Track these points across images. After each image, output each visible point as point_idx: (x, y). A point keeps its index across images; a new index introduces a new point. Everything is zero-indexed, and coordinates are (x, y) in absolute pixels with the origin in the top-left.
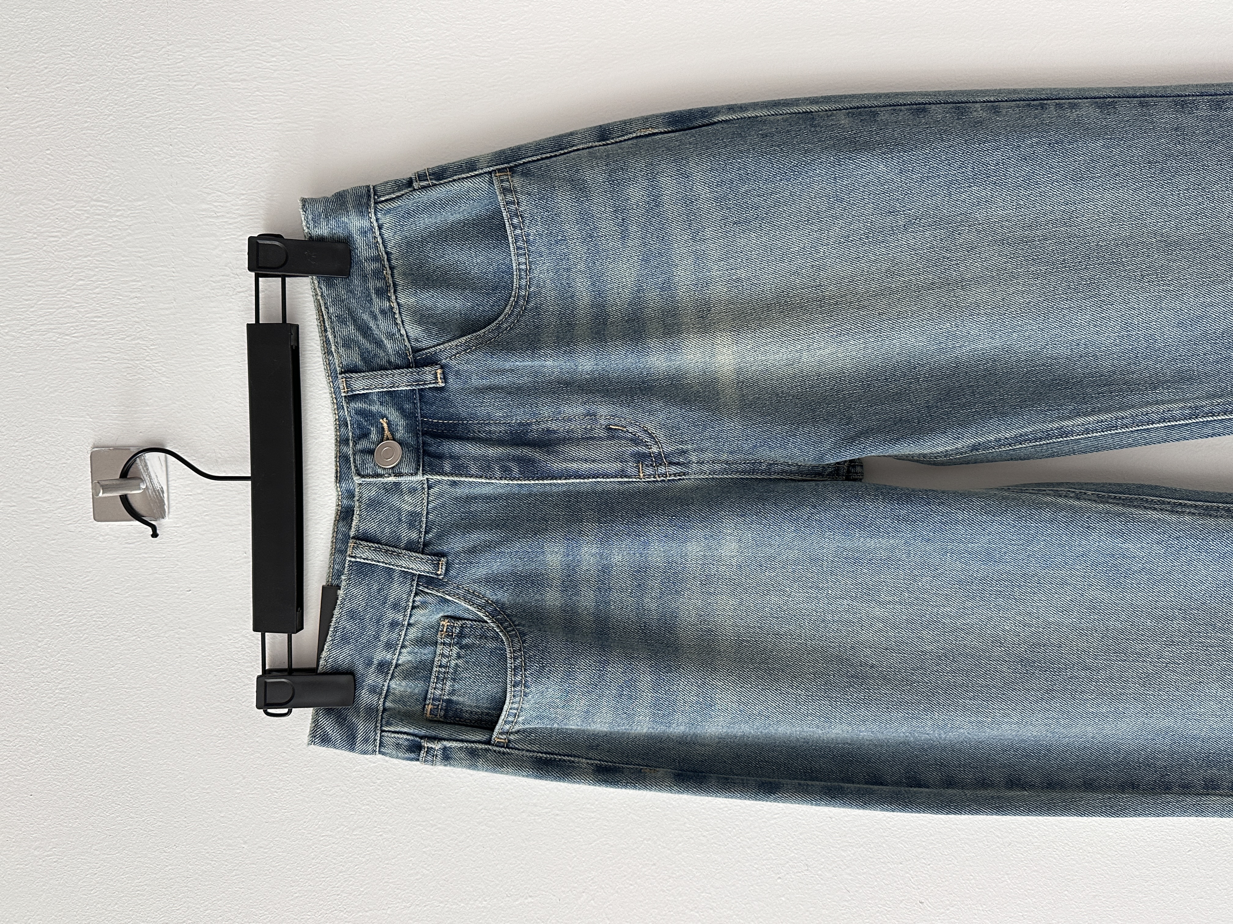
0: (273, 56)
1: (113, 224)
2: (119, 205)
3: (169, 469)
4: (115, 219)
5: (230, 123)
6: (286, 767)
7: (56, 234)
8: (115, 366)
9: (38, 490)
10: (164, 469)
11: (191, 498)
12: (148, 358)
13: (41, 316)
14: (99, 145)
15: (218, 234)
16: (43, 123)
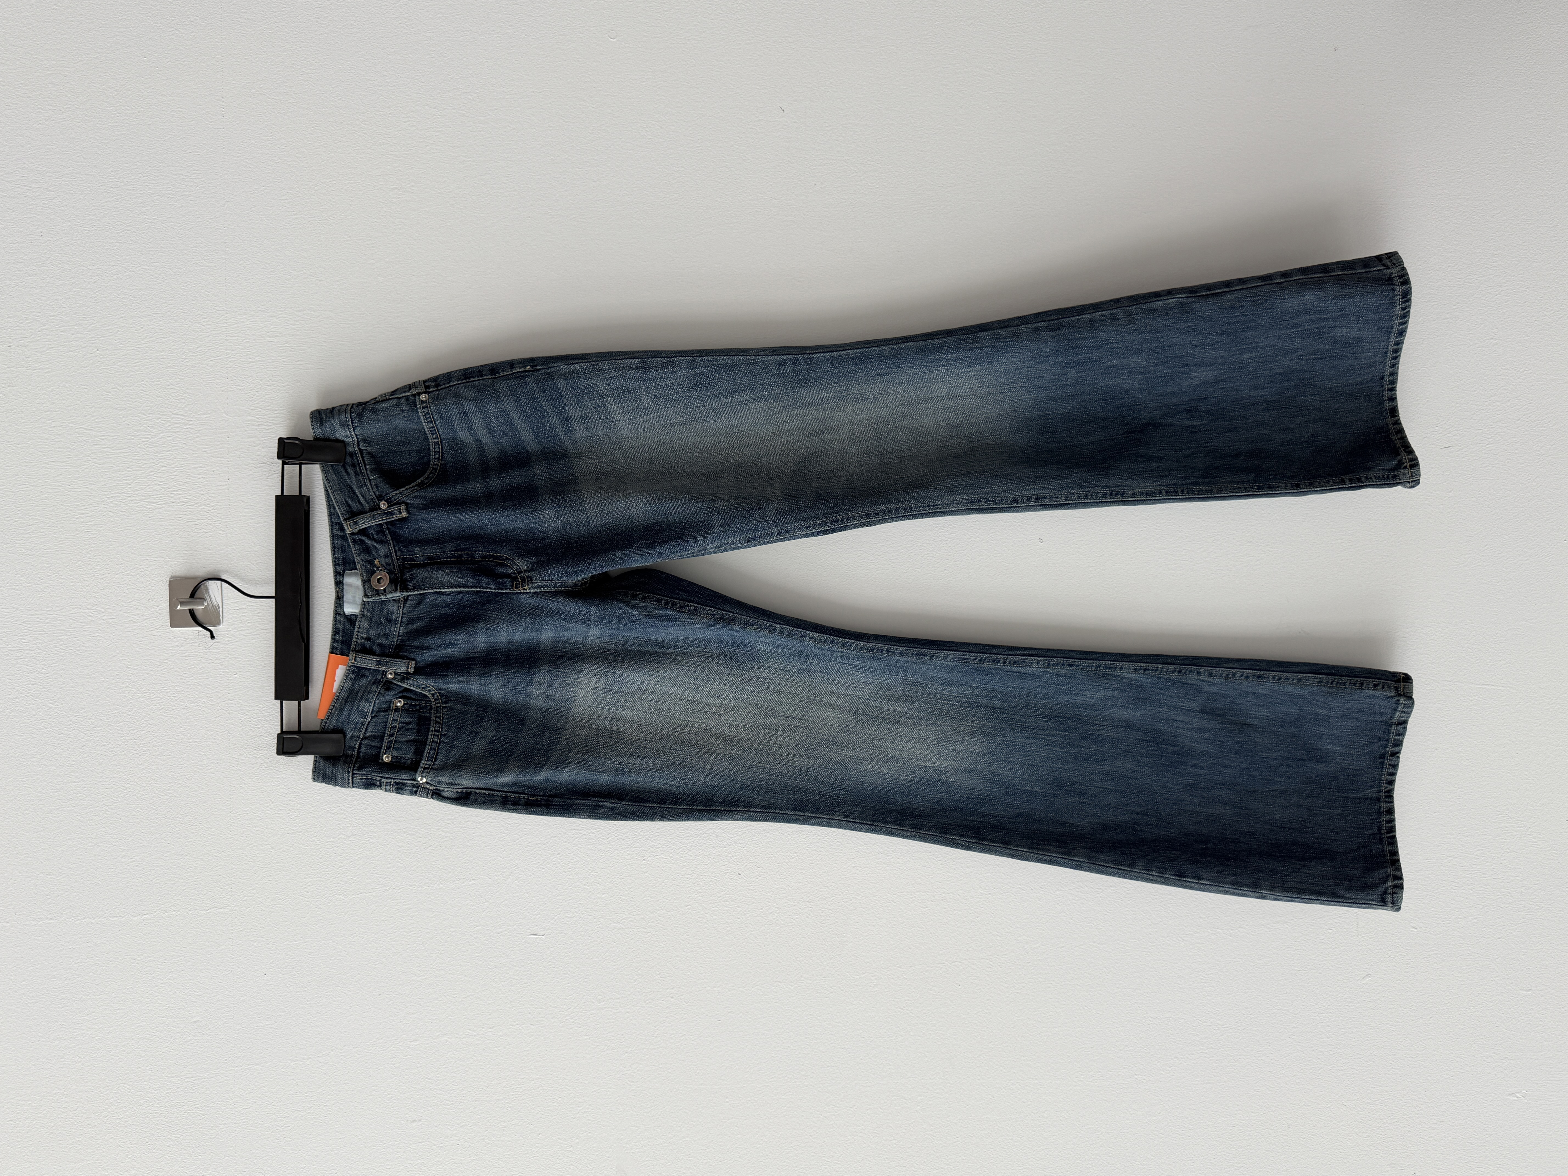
0: (297, 321)
1: (187, 430)
2: (192, 417)
3: (223, 592)
4: (188, 426)
5: (268, 364)
6: (302, 794)
7: (149, 436)
8: (187, 524)
9: (131, 607)
10: (220, 591)
11: (238, 611)
12: (210, 518)
13: (136, 490)
14: (178, 378)
15: (259, 436)
16: (139, 363)
